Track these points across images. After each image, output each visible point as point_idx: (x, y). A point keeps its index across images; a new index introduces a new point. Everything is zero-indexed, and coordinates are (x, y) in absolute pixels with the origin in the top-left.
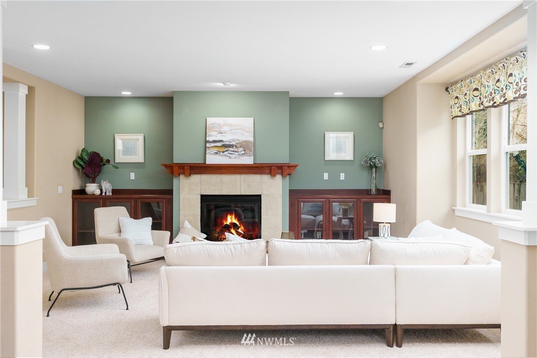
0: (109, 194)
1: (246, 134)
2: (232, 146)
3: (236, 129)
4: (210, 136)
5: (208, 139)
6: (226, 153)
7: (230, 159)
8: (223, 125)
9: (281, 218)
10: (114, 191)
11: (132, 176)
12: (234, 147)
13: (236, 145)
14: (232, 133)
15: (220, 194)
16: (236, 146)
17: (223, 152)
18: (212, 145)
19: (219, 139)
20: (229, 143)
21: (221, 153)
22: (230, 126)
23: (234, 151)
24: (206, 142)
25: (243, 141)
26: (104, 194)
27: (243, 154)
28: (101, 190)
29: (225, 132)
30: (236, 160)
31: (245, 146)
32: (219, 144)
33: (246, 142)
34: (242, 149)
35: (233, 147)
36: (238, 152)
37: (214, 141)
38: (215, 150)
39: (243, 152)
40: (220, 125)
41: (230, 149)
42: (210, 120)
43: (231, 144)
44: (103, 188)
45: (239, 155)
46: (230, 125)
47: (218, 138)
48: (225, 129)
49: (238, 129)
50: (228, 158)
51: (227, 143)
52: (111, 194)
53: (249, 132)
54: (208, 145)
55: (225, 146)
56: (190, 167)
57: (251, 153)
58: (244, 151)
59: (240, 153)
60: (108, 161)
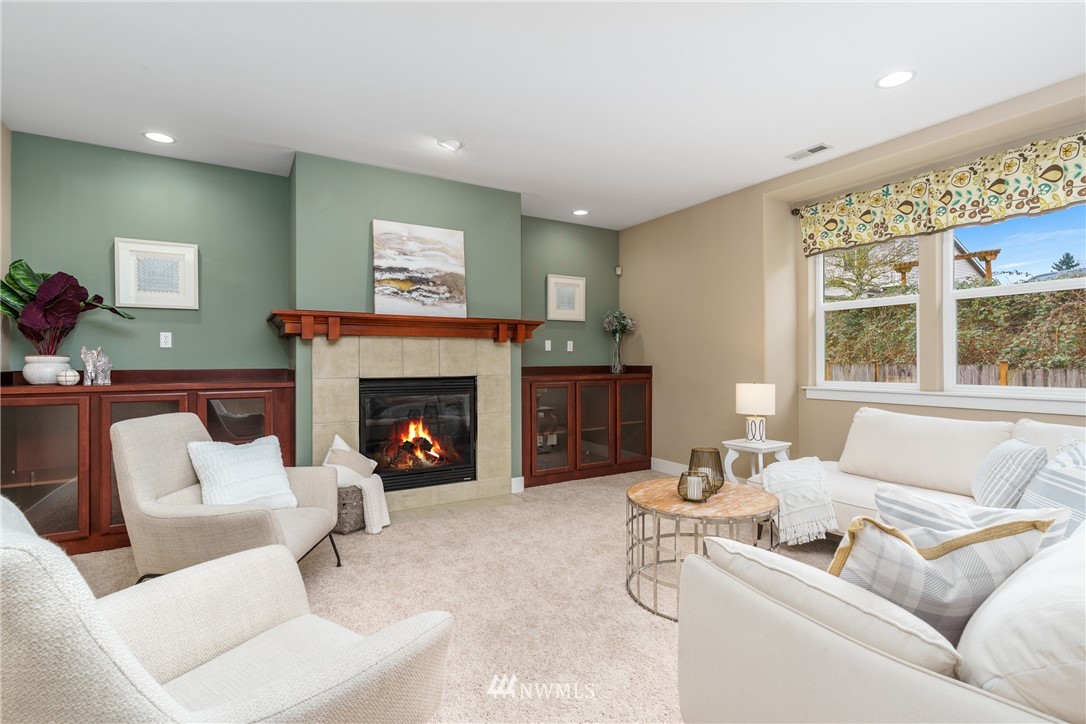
0: (104, 381)
1: (453, 261)
2: (426, 281)
3: (433, 249)
4: (381, 257)
5: (377, 262)
6: (415, 294)
7: (424, 308)
8: (409, 239)
9: (509, 417)
10: (117, 376)
11: (166, 340)
12: (431, 284)
13: (435, 280)
14: (423, 256)
15: (400, 376)
16: (434, 282)
17: (409, 292)
18: (387, 276)
19: (400, 266)
20: (420, 275)
21: (406, 293)
22: (421, 243)
23: (430, 292)
24: (375, 269)
25: (447, 274)
26: (88, 383)
27: (447, 298)
28: (82, 374)
29: (412, 253)
30: (434, 308)
31: (451, 285)
32: (401, 276)
33: (452, 275)
34: (445, 288)
35: (428, 283)
36: (439, 294)
37: (391, 270)
38: (392, 287)
39: (448, 295)
40: (400, 237)
41: (423, 287)
42: (381, 226)
43: (424, 276)
44: (90, 368)
45: (440, 299)
46: (421, 241)
47: (400, 262)
48: (412, 246)
49: (437, 250)
50: (419, 304)
51: (416, 275)
52: (108, 382)
53: (456, 258)
54: (378, 275)
55: (412, 280)
56: (342, 318)
57: (462, 297)
58: (450, 292)
59: (441, 296)
60: (99, 299)
